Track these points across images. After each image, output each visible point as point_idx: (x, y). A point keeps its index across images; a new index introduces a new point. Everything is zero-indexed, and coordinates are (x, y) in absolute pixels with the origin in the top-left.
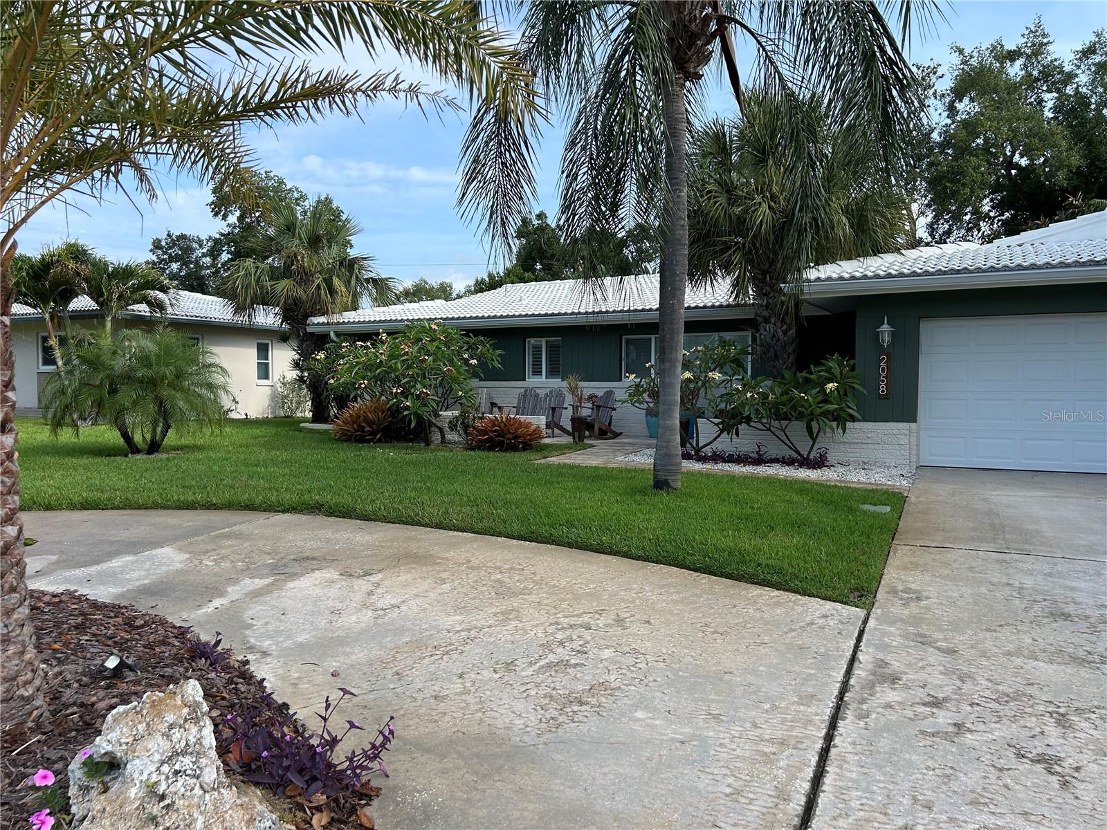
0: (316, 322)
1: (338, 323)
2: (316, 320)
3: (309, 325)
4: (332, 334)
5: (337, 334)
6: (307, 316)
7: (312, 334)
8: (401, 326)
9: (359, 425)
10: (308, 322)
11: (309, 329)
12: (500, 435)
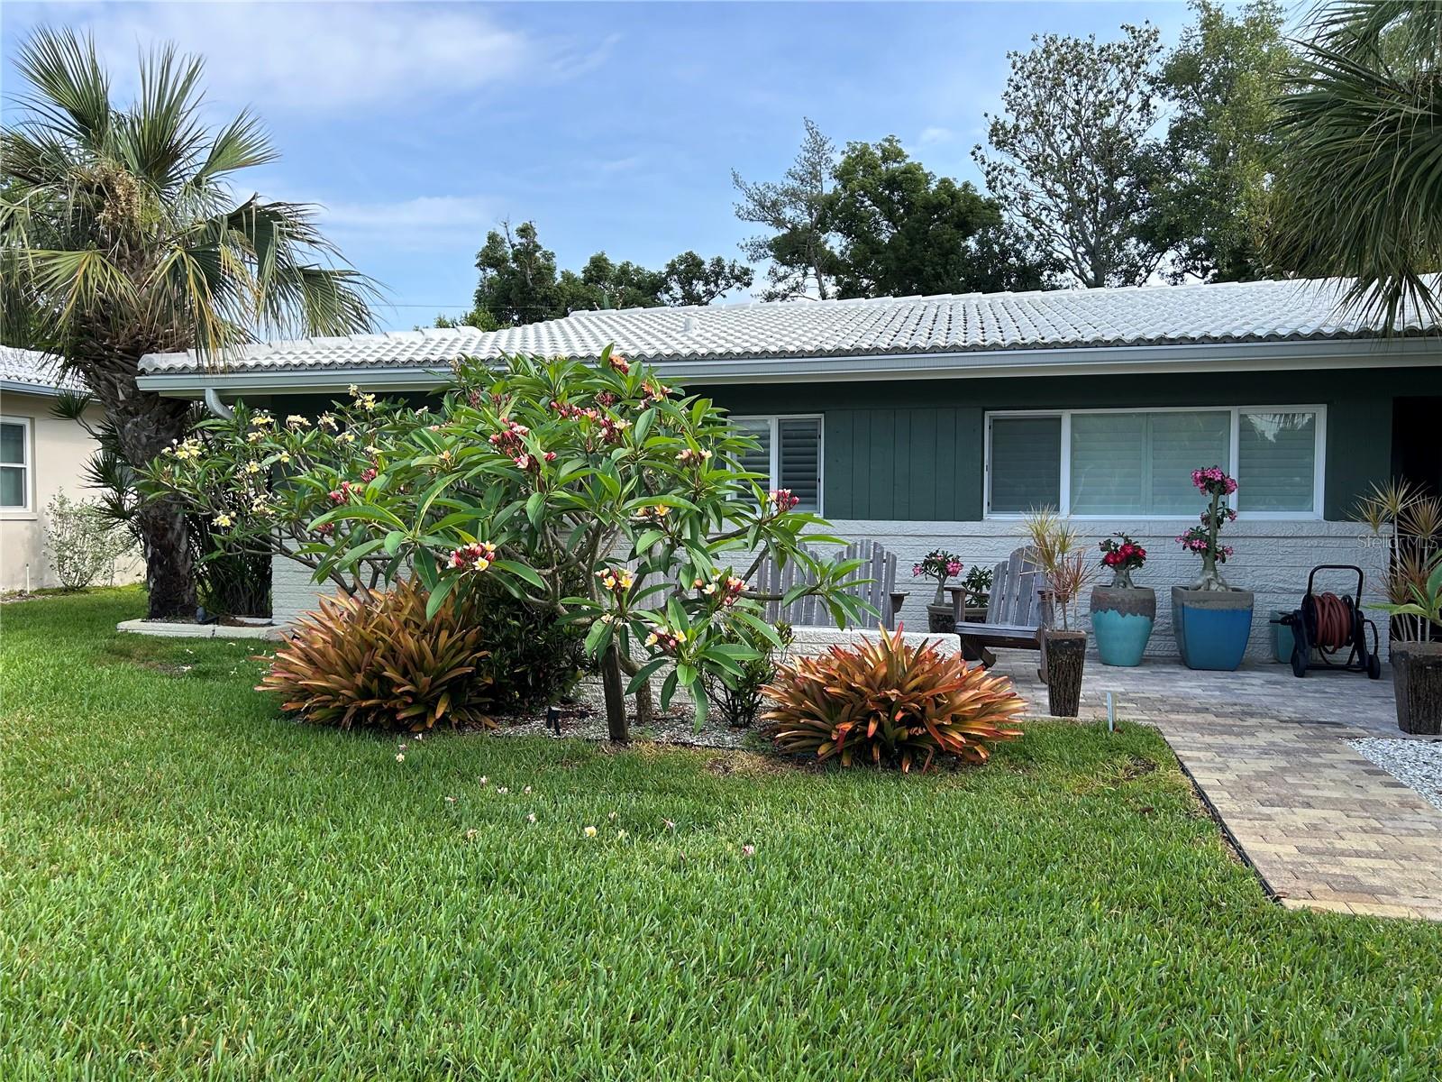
0: (164, 366)
1: (229, 369)
2: (162, 360)
3: (143, 372)
4: (212, 400)
5: (226, 398)
6: (136, 351)
7: (151, 396)
8: (440, 377)
9: (377, 675)
10: (141, 365)
11: (144, 384)
12: (911, 721)
